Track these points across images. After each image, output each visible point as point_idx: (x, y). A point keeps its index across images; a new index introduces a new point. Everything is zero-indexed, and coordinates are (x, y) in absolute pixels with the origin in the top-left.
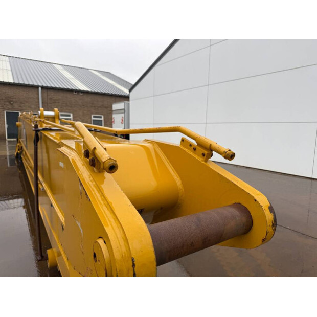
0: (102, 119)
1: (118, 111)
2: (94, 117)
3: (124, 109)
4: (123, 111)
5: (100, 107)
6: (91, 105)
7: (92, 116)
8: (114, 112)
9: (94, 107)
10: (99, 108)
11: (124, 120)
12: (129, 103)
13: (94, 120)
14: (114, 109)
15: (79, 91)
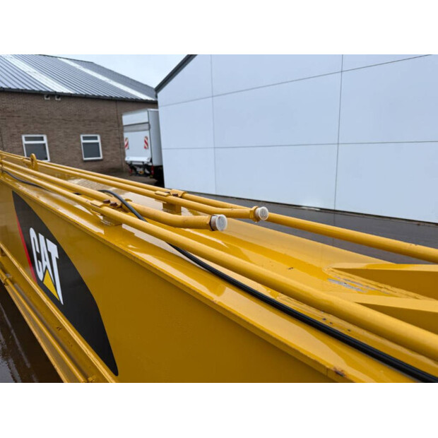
0: (99, 141)
1: (135, 127)
2: (85, 138)
3: (148, 123)
4: (146, 127)
5: (93, 121)
6: (77, 118)
7: (82, 136)
8: (125, 129)
9: (84, 121)
10: (92, 123)
11: (149, 142)
12: (158, 112)
13: (84, 144)
14: (125, 123)
15: (53, 95)
